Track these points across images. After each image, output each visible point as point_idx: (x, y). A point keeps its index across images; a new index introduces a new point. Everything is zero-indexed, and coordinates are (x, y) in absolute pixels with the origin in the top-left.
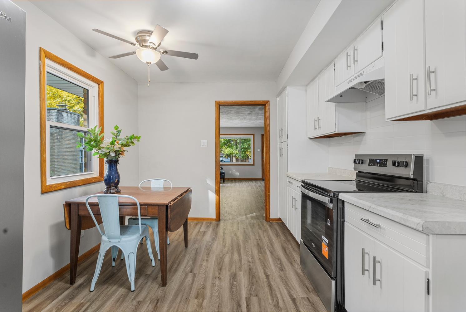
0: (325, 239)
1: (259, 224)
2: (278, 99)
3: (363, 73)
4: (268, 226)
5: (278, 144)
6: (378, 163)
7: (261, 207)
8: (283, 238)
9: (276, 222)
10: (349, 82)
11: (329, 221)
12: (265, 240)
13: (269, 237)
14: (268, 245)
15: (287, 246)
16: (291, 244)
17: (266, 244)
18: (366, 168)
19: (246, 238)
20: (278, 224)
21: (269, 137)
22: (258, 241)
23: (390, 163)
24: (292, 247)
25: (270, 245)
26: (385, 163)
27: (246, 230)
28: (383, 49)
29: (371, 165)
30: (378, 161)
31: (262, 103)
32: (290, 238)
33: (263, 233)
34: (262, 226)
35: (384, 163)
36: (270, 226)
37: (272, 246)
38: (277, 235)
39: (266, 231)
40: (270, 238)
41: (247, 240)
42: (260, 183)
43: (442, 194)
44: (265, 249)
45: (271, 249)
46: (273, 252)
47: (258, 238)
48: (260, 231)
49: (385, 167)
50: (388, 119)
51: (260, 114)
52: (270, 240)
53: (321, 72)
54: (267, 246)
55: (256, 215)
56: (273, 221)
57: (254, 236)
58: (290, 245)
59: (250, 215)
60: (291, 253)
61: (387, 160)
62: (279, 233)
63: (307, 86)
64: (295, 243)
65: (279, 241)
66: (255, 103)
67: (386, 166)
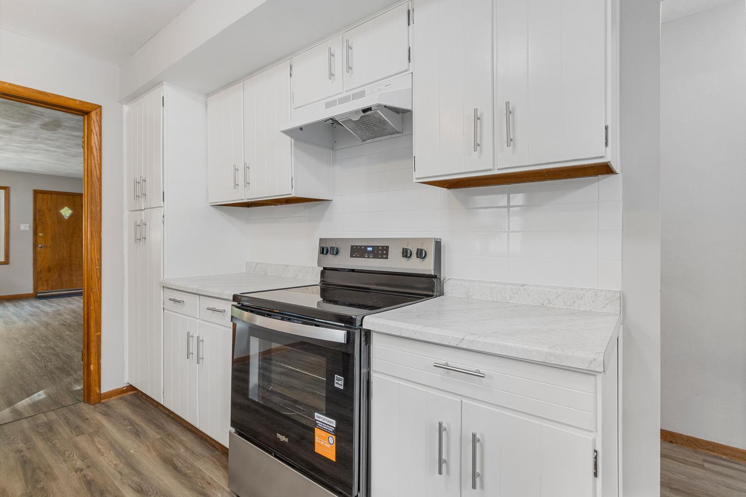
0: (324, 419)
1: (66, 418)
2: (126, 108)
3: (364, 92)
4: (99, 417)
5: (126, 213)
6: (370, 252)
7: (58, 368)
8: (153, 433)
9: (120, 396)
10: (328, 105)
11: (339, 380)
12: (107, 462)
13: (113, 446)
14: (121, 473)
15: (173, 452)
16: (181, 442)
17: (112, 470)
18: (345, 261)
19: (37, 481)
20: (126, 400)
21: (100, 194)
22: (84, 472)
23: (395, 253)
24: (187, 448)
25: (126, 470)
26: (385, 252)
27: (26, 453)
28: (409, 59)
29: (356, 257)
30: (370, 249)
31: (81, 107)
32: (173, 428)
33: (93, 441)
34: (79, 422)
35: (382, 252)
36: (105, 414)
37: (133, 468)
38: (137, 433)
39: (99, 431)
40: (119, 449)
41: (42, 489)
42: (32, 306)
43: (467, 294)
44: (118, 489)
45: (135, 478)
46: (145, 487)
47: (79, 464)
48: (78, 439)
49: (384, 258)
50: (417, 179)
51: (39, 140)
52: (122, 454)
53: (250, 74)
54: (119, 477)
55: (49, 396)
56: (111, 397)
57: (65, 461)
58: (180, 446)
59: (26, 401)
60: (192, 465)
61: (387, 247)
62: (139, 426)
63: (208, 95)
64: (189, 434)
65: (148, 446)
66: (55, 101)
67: (387, 258)
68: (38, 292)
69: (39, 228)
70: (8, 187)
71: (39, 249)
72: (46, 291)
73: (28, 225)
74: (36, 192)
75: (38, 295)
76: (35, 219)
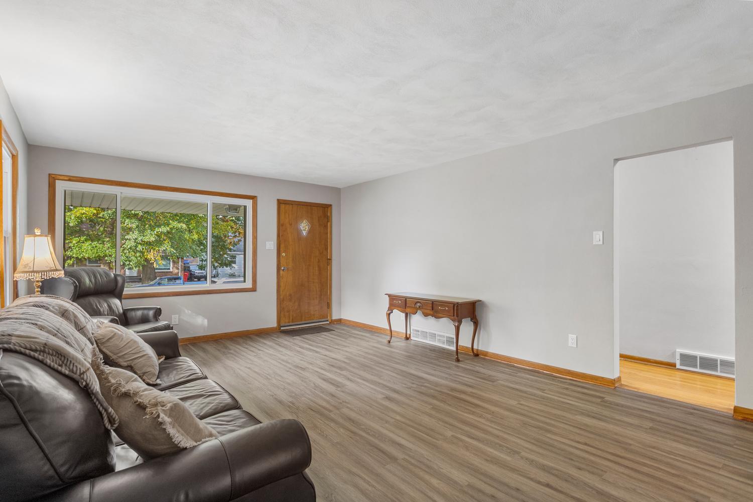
68: (282, 325)
69: (282, 246)
70: (256, 197)
71: (281, 272)
72: (288, 324)
73: (273, 242)
74: (280, 202)
75: (282, 328)
76: (278, 236)
